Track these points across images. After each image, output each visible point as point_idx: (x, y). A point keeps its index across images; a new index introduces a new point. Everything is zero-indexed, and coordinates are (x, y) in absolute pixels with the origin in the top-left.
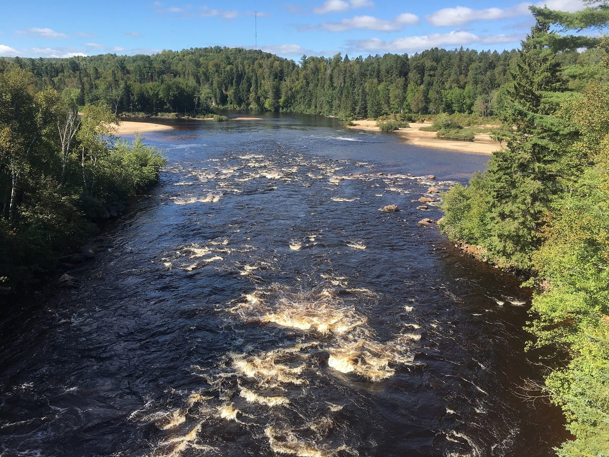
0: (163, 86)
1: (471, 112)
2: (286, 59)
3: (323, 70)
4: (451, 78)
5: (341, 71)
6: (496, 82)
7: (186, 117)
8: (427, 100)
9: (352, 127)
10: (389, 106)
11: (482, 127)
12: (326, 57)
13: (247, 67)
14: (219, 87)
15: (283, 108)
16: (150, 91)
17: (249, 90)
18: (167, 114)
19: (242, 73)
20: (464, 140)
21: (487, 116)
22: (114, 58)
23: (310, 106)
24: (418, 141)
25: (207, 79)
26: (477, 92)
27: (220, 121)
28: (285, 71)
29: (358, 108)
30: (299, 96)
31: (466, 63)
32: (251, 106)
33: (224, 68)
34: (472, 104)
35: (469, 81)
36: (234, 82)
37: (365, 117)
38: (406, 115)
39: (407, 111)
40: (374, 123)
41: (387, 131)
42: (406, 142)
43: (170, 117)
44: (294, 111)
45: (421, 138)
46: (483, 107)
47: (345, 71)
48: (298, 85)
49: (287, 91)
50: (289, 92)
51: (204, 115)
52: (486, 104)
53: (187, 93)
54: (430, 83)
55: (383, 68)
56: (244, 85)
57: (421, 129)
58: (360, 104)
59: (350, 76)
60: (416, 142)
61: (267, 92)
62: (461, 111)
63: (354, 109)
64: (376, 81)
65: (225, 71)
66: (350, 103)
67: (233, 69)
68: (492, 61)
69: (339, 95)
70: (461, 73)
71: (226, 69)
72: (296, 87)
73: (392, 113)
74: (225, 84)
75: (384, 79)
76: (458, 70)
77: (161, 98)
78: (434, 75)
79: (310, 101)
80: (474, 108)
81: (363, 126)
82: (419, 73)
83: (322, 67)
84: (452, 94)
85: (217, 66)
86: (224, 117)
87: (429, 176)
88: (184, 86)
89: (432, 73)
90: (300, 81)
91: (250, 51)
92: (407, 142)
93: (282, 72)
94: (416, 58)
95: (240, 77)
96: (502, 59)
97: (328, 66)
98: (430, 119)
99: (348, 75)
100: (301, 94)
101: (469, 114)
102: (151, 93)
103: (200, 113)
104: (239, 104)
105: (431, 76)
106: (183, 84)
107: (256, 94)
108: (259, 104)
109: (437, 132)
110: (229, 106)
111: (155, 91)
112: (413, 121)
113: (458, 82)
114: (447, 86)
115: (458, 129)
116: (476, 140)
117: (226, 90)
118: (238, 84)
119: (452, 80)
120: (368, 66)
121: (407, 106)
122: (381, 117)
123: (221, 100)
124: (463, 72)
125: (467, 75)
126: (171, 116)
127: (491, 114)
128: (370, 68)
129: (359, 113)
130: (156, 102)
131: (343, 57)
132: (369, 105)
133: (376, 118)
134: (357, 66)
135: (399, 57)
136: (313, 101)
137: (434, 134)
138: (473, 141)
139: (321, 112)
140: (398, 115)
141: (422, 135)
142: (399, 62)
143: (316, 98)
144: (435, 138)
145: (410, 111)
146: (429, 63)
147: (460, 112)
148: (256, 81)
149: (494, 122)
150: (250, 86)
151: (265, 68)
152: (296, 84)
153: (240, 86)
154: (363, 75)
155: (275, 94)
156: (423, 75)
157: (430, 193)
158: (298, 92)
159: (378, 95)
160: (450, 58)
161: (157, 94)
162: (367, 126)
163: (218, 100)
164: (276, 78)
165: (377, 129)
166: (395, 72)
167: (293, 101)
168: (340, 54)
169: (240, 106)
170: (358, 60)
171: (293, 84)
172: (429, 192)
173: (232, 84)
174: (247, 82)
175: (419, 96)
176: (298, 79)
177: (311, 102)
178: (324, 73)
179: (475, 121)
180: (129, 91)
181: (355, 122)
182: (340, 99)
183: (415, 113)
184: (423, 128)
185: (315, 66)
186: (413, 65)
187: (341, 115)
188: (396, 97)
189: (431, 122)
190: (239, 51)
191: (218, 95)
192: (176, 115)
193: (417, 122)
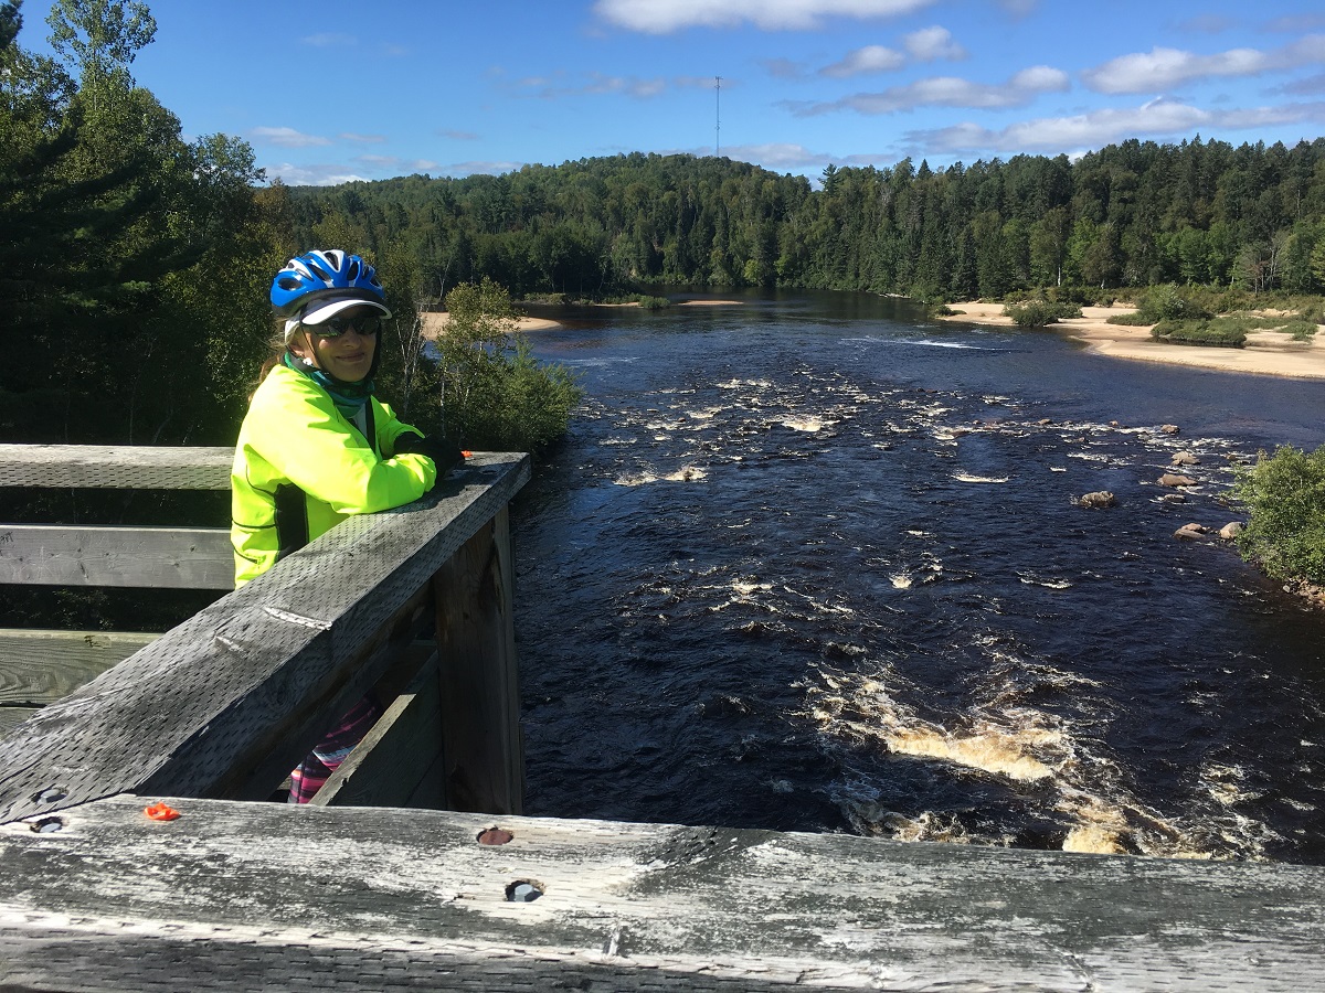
0: (536, 240)
1: (1225, 282)
2: (789, 174)
3: (871, 195)
4: (1175, 207)
5: (914, 197)
6: (1283, 213)
7: (582, 302)
8: (1120, 256)
9: (948, 319)
10: (1028, 271)
11: (1256, 314)
12: (879, 167)
13: (704, 193)
14: (645, 238)
15: (782, 279)
16: (510, 250)
17: (709, 242)
18: (544, 295)
19: (694, 207)
20: (1221, 345)
21: (1266, 288)
22: (424, 184)
23: (843, 273)
24: (1112, 347)
25: (621, 221)
26: (1240, 235)
27: (656, 309)
28: (789, 199)
29: (956, 277)
30: (818, 253)
31: (1210, 171)
32: (714, 276)
33: (657, 198)
34: (1229, 264)
35: (1216, 212)
36: (678, 227)
37: (972, 296)
38: (1070, 289)
39: (1070, 279)
40: (999, 308)
41: (1031, 326)
42: (1085, 349)
43: (550, 303)
44: (809, 285)
45: (1116, 340)
46: (1257, 269)
47: (924, 196)
48: (816, 229)
49: (793, 243)
50: (798, 245)
51: (621, 297)
52: (1263, 263)
53: (585, 251)
54: (1124, 217)
55: (1012, 186)
56: (698, 232)
57: (1112, 320)
58: (960, 266)
59: (936, 207)
60: (1108, 349)
61: (748, 247)
62: (1203, 278)
63: (947, 279)
64: (995, 215)
65: (658, 204)
66: (938, 265)
67: (675, 200)
68: (1273, 165)
69: (910, 248)
70: (1198, 195)
71: (662, 200)
72: (811, 232)
73: (1036, 284)
74: (658, 231)
75: (1014, 211)
76: (1190, 187)
77: (533, 263)
78: (1133, 200)
79: (844, 262)
80: (1233, 272)
81: (972, 314)
82: (1098, 197)
83: (870, 189)
84: (1180, 239)
85: (642, 194)
86: (663, 301)
87: (1165, 427)
88: (578, 238)
89: (1127, 195)
90: (822, 220)
91: (706, 161)
92: (1088, 350)
93: (780, 202)
94: (1090, 162)
95: (691, 215)
96: (1297, 161)
97: (884, 185)
98: (1126, 299)
99: (930, 204)
100: (823, 249)
101: (1221, 284)
102: (512, 253)
103: (612, 291)
104: (689, 273)
105: (1124, 201)
106: (577, 234)
107: (725, 250)
108: (731, 273)
109: (1151, 328)
110: (667, 278)
111: (521, 248)
112: (1089, 304)
113: (1189, 213)
114: (1165, 224)
115: (1203, 319)
116: (1251, 345)
117: (661, 243)
118: (686, 229)
119: (1175, 209)
120: (976, 183)
121: (1071, 269)
122: (1010, 295)
123: (649, 264)
124: (1203, 191)
125: (1212, 199)
126: (553, 299)
127: (1277, 284)
128: (981, 188)
129: (959, 287)
130: (522, 272)
131: (917, 165)
132: (982, 269)
133: (998, 298)
134: (951, 186)
135: (1047, 161)
136: (851, 263)
137: (1146, 331)
138: (1242, 347)
139: (868, 287)
140: (1051, 289)
141: (1118, 334)
142: (1049, 172)
143: (858, 257)
144: (1148, 340)
145: (1078, 279)
146: (1118, 175)
147: (1198, 280)
148: (726, 223)
149: (1284, 304)
150: (712, 232)
151: (743, 196)
152: (812, 228)
153: (691, 235)
154: (965, 203)
155: (766, 249)
156: (1106, 201)
157: (1180, 465)
158: (816, 244)
159: (1003, 247)
160: (1170, 163)
161: (525, 256)
162: (983, 315)
163: (643, 265)
164: (768, 215)
165: (1008, 321)
166: (1040, 196)
167: (805, 263)
168: (909, 159)
169: (690, 276)
170: (954, 173)
171: (806, 226)
172: (1177, 462)
173: (673, 232)
174: (706, 225)
175: (1101, 246)
176: (816, 217)
177: (846, 264)
178: (875, 202)
179: (1238, 301)
180: (469, 251)
181: (953, 307)
182: (914, 259)
183: (1090, 285)
184: (1116, 317)
185: (852, 187)
186: (1083, 179)
187: (918, 291)
188: (1045, 250)
189: (1130, 305)
190: (683, 160)
191: (644, 255)
192: (563, 298)
193: (1097, 304)
